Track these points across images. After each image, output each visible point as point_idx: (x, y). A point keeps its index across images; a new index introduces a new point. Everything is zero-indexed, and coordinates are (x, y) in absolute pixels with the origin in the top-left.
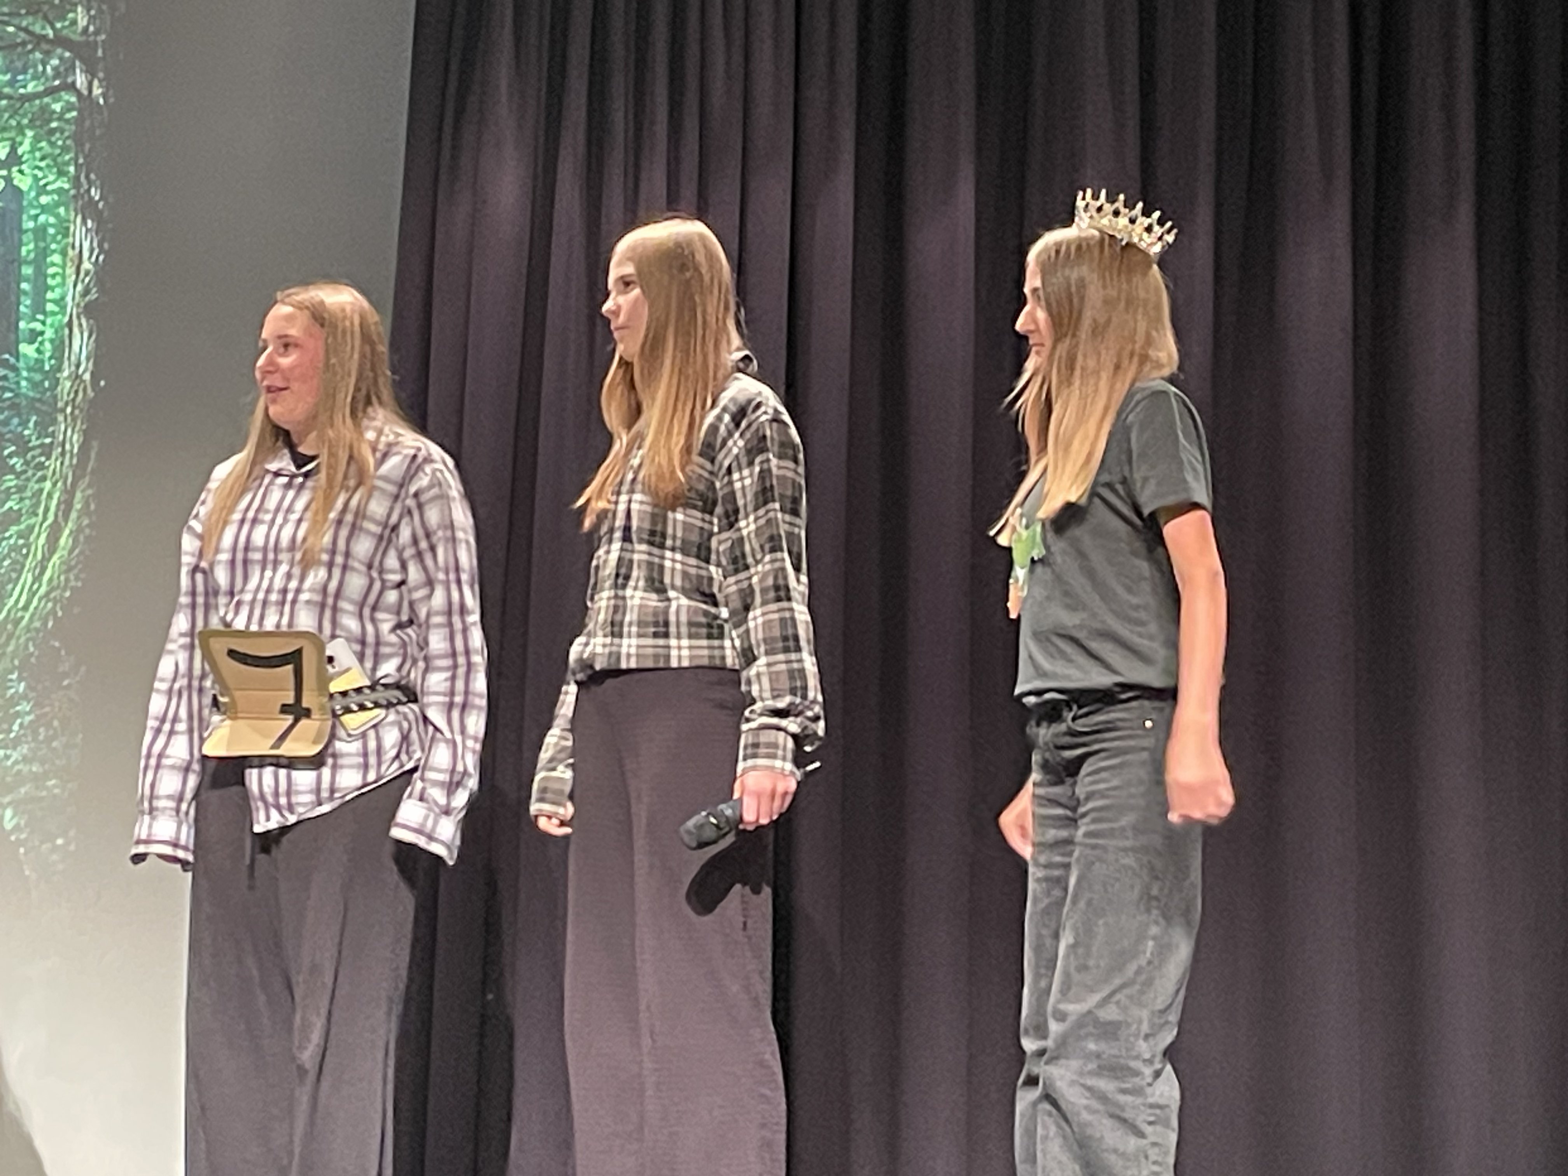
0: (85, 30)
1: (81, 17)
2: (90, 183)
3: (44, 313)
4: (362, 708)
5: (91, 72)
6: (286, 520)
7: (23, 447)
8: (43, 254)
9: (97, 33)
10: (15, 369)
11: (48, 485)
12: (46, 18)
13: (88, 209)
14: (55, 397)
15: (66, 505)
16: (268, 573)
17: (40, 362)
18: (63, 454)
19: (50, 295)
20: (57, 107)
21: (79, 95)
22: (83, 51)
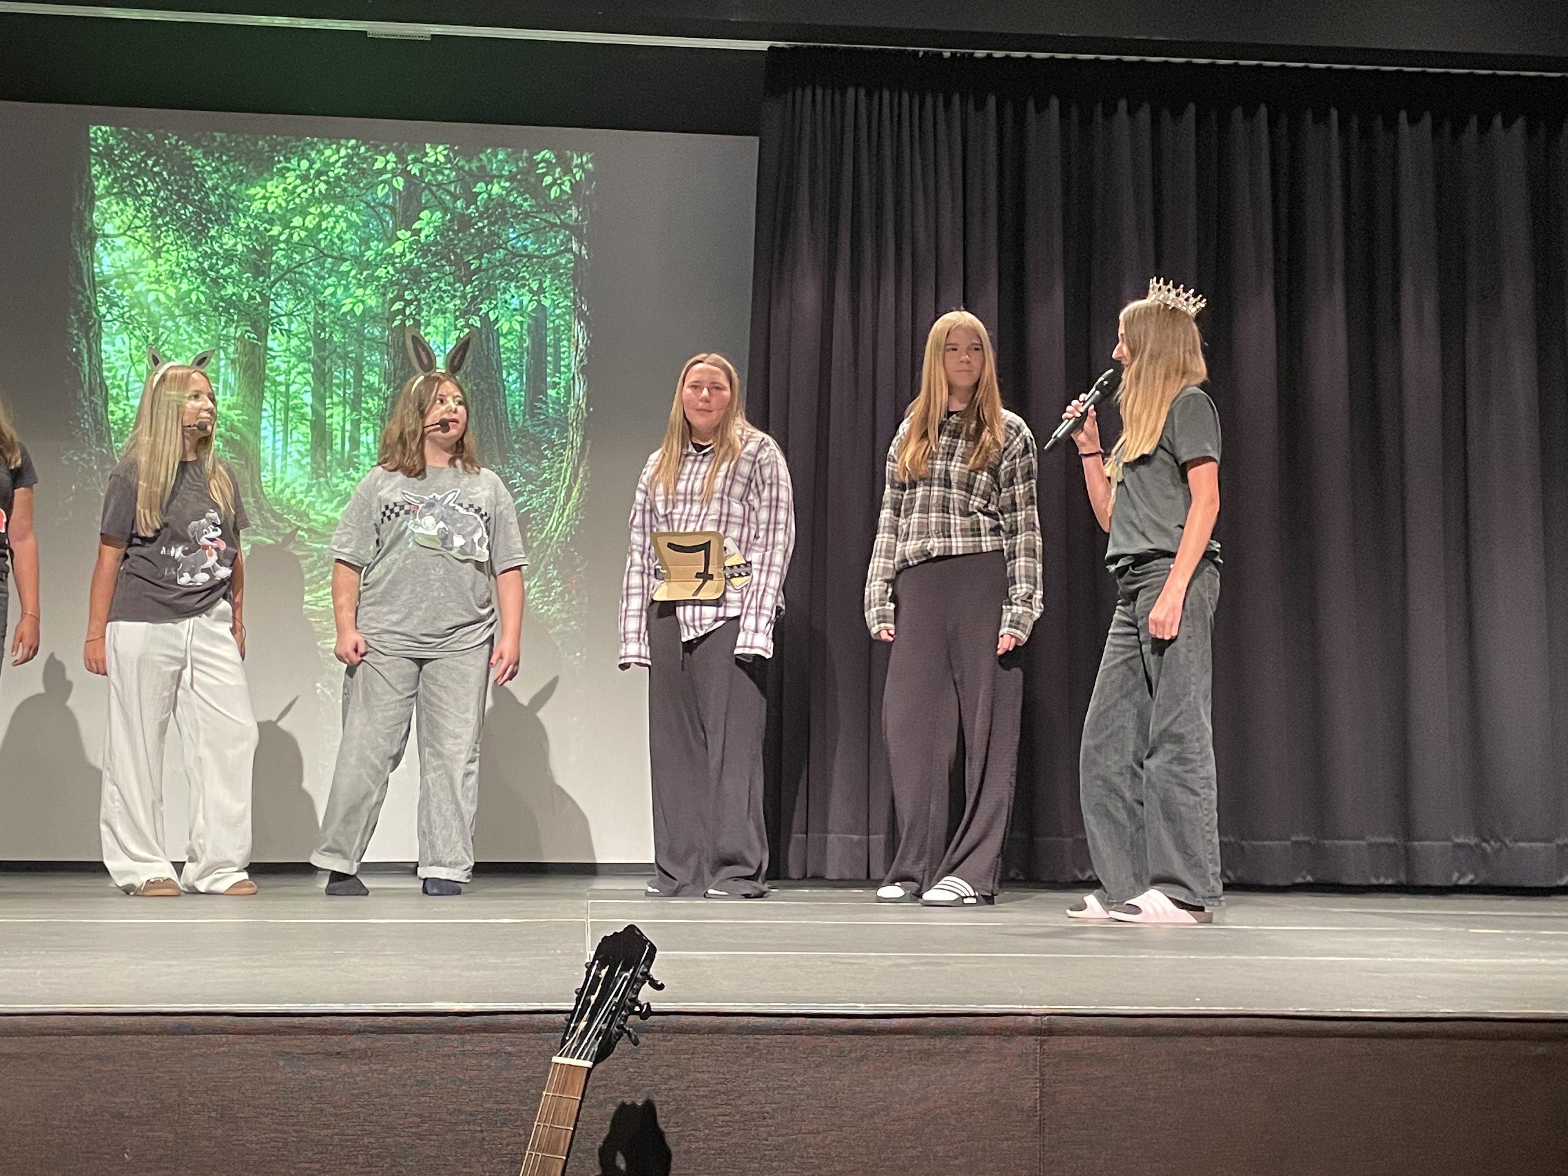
0: (577, 219)
1: (574, 212)
2: (582, 303)
3: (560, 372)
4: (740, 575)
5: (580, 242)
6: (696, 479)
7: (551, 445)
8: (558, 340)
9: (583, 220)
10: (545, 403)
11: (565, 464)
12: (555, 213)
13: (581, 316)
14: (567, 417)
15: (575, 475)
16: (688, 506)
17: (558, 399)
18: (572, 448)
19: (562, 363)
20: (563, 261)
21: (575, 254)
22: (575, 230)
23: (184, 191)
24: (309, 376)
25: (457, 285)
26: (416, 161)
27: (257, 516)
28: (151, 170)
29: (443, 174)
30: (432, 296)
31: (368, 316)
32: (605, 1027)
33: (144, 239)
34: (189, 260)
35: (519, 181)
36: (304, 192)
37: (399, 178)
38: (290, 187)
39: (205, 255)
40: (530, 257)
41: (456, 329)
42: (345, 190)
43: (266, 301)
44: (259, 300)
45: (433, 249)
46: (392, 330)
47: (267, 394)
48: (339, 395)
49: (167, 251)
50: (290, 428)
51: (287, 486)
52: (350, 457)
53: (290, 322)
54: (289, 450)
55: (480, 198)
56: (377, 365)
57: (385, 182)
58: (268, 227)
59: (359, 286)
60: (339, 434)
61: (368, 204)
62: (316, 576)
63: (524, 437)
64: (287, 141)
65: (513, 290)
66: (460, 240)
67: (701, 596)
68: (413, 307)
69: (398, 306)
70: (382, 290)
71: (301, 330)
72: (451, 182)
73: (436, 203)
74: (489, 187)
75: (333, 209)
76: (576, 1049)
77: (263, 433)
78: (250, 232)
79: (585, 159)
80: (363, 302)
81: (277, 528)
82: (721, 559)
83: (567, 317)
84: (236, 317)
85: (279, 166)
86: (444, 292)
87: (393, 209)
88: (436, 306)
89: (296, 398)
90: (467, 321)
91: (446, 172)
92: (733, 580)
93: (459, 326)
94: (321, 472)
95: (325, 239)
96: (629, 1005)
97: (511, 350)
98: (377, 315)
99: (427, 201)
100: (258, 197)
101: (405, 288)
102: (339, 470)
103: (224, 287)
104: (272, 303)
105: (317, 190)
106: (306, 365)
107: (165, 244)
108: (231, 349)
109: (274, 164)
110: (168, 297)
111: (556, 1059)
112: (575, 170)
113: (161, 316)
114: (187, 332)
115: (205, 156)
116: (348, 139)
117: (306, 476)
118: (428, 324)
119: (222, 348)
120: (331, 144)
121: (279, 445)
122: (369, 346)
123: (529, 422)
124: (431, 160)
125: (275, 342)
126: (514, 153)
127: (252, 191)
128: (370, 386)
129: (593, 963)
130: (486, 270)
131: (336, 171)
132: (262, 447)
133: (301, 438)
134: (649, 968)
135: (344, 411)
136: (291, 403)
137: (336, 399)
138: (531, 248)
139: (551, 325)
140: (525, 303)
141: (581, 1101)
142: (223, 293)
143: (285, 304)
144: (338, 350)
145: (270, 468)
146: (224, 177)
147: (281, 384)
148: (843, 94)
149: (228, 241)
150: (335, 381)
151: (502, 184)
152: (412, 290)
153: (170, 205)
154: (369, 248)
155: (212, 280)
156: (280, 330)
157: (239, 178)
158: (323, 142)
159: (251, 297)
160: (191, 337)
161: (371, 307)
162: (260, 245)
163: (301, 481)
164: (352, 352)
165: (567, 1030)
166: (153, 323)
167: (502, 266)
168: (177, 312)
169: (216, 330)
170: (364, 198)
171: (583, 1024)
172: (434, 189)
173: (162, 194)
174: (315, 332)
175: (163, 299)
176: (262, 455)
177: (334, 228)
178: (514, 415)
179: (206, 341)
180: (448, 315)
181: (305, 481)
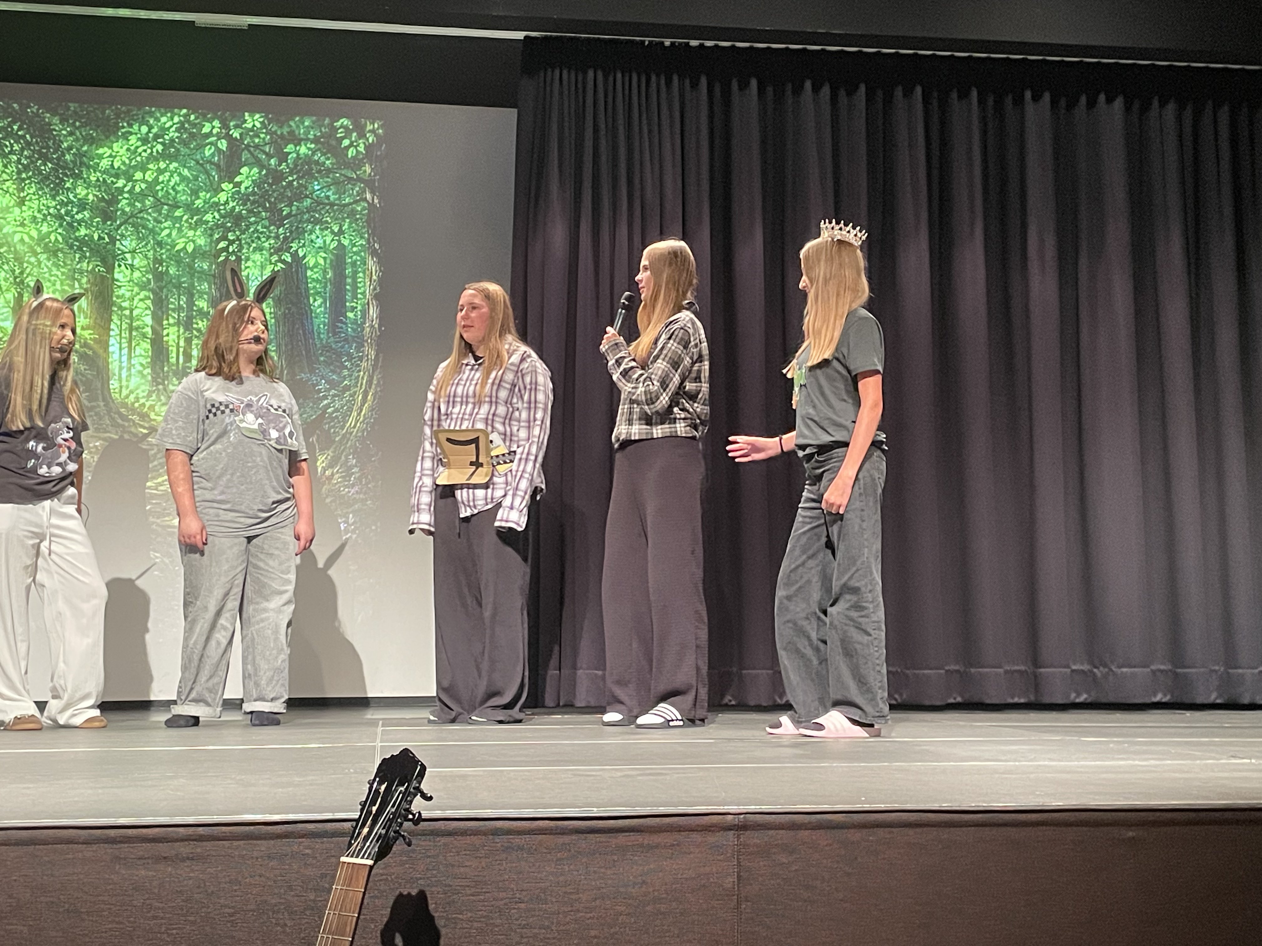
0: (370, 174)
1: (367, 168)
2: (374, 242)
3: (357, 299)
4: (505, 463)
5: (373, 192)
7: (350, 357)
8: (355, 273)
9: (375, 176)
10: (345, 324)
11: (362, 373)
12: (352, 170)
13: (374, 253)
14: (363, 336)
15: (370, 383)
16: (464, 407)
17: (356, 320)
18: (368, 360)
19: (359, 291)
20: (359, 209)
21: (368, 202)
22: (369, 184)
23: (44, 151)
24: (149, 302)
25: (272, 228)
26: (236, 127)
27: (107, 417)
28: (17, 134)
29: (259, 137)
30: (251, 237)
31: (198, 253)
32: (384, 832)
33: (11, 190)
34: (49, 207)
35: (322, 143)
36: (144, 152)
37: (223, 141)
38: (132, 148)
39: (62, 204)
40: (332, 205)
41: (271, 264)
42: (178, 150)
43: (113, 241)
44: (107, 240)
45: (251, 198)
46: (218, 264)
47: (115, 318)
48: (174, 318)
49: (30, 200)
50: (133, 344)
51: (131, 392)
52: (184, 368)
53: (133, 258)
54: (133, 362)
55: (290, 157)
56: (206, 293)
57: (211, 144)
58: (115, 180)
59: (190, 228)
60: (175, 349)
61: (198, 163)
62: (156, 466)
63: (327, 351)
64: (129, 111)
65: (318, 232)
66: (274, 191)
67: (473, 481)
68: (235, 246)
69: (222, 244)
70: (209, 232)
71: (142, 265)
72: (266, 144)
73: (254, 161)
74: (298, 148)
75: (168, 165)
76: (360, 850)
77: (111, 349)
78: (101, 184)
79: (376, 126)
80: (194, 241)
81: (123, 426)
82: (488, 450)
83: (363, 254)
84: (88, 254)
85: (123, 130)
86: (261, 233)
87: (218, 166)
88: (254, 245)
89: (138, 320)
90: (280, 257)
91: (262, 136)
92: (498, 467)
93: (273, 261)
94: (159, 380)
95: (162, 189)
96: (403, 813)
97: (317, 281)
98: (205, 252)
99: (246, 159)
100: (105, 156)
101: (229, 230)
102: (174, 379)
103: (78, 229)
104: (118, 242)
105: (154, 150)
106: (147, 294)
107: (28, 194)
108: (84, 280)
109: (119, 129)
110: (31, 238)
111: (343, 859)
112: (368, 135)
113: (25, 253)
114: (47, 267)
115: (62, 121)
116: (181, 109)
117: (148, 384)
118: (248, 259)
119: (77, 279)
120: (167, 113)
121: (124, 359)
122: (199, 278)
123: (332, 339)
124: (250, 126)
125: (120, 274)
126: (318, 120)
127: (101, 151)
128: (200, 310)
129: (374, 780)
130: (295, 215)
131: (171, 135)
132: (110, 360)
133: (143, 353)
134: (420, 783)
135: (179, 331)
136: (134, 324)
137: (171, 321)
138: (332, 198)
139: (350, 260)
140: (328, 242)
141: (364, 893)
142: (77, 234)
143: (129, 243)
144: (174, 281)
145: (117, 378)
146: (77, 140)
147: (126, 309)
148: (585, 73)
149: (81, 191)
150: (171, 306)
151: (308, 145)
152: (235, 232)
153: (32, 162)
154: (198, 198)
155: (68, 223)
156: (125, 264)
157: (90, 141)
158: (160, 112)
159: (100, 238)
160: (50, 270)
161: (200, 245)
162: (108, 195)
163: (143, 387)
164: (184, 282)
165: (353, 836)
166: (19, 260)
167: (308, 212)
168: (39, 250)
169: (71, 265)
170: (194, 157)
171: (366, 830)
172: (252, 149)
173: (26, 153)
174: (154, 265)
175: (26, 239)
176: (110, 366)
177: (169, 181)
178: (319, 333)
179: (63, 274)
180: (264, 252)
181: (147, 388)
